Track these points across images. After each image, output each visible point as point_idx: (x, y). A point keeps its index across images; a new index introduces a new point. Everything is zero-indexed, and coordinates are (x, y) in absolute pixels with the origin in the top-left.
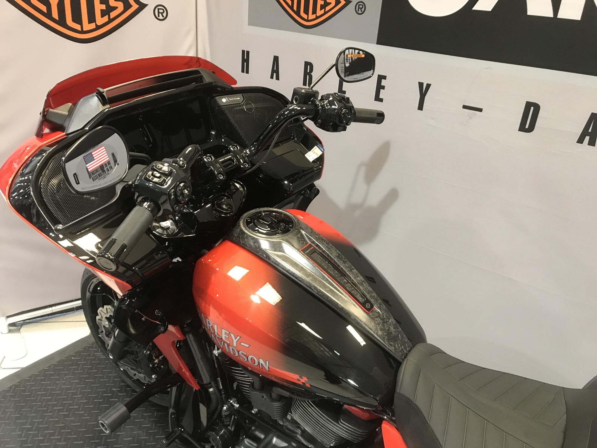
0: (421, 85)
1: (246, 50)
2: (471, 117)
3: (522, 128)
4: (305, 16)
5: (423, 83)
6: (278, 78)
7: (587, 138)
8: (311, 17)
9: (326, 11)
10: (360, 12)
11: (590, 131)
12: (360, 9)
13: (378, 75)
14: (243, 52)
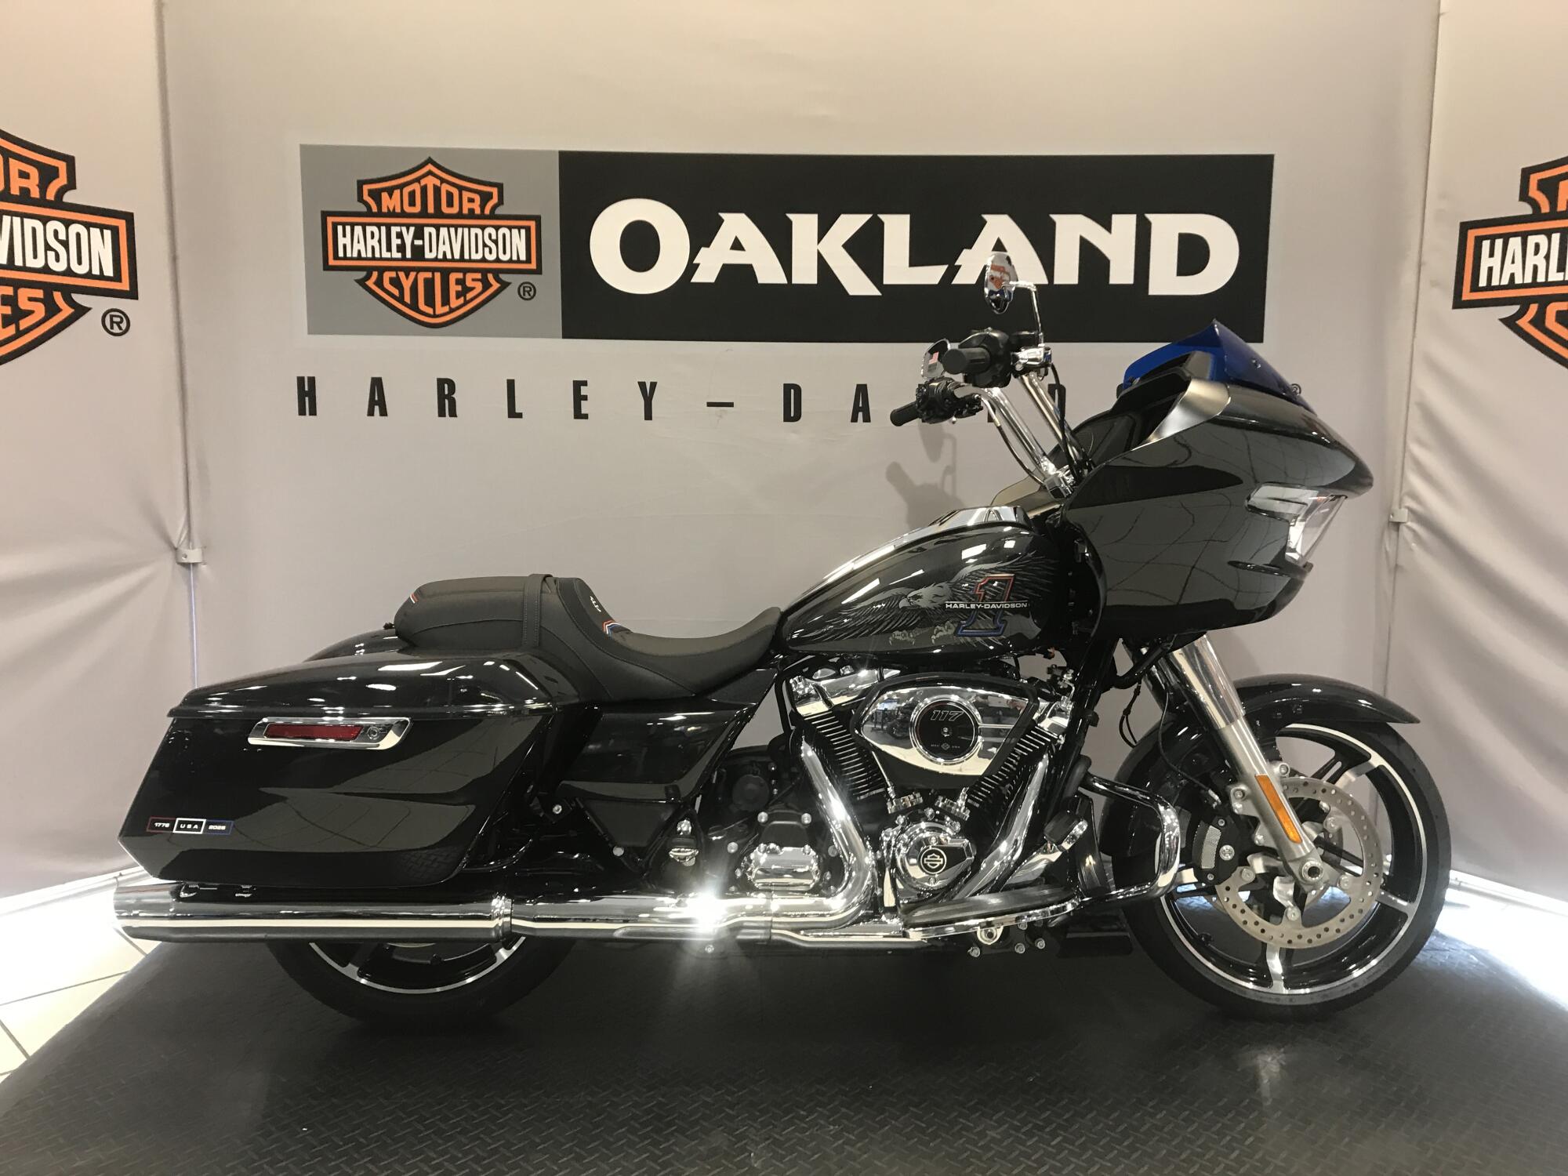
0: (642, 385)
1: (306, 375)
2: (721, 416)
3: (788, 418)
4: (430, 311)
5: (644, 383)
6: (384, 413)
7: (860, 415)
8: (440, 310)
9: (467, 299)
10: (527, 296)
11: (861, 405)
12: (526, 293)
13: (574, 381)
14: (301, 380)
